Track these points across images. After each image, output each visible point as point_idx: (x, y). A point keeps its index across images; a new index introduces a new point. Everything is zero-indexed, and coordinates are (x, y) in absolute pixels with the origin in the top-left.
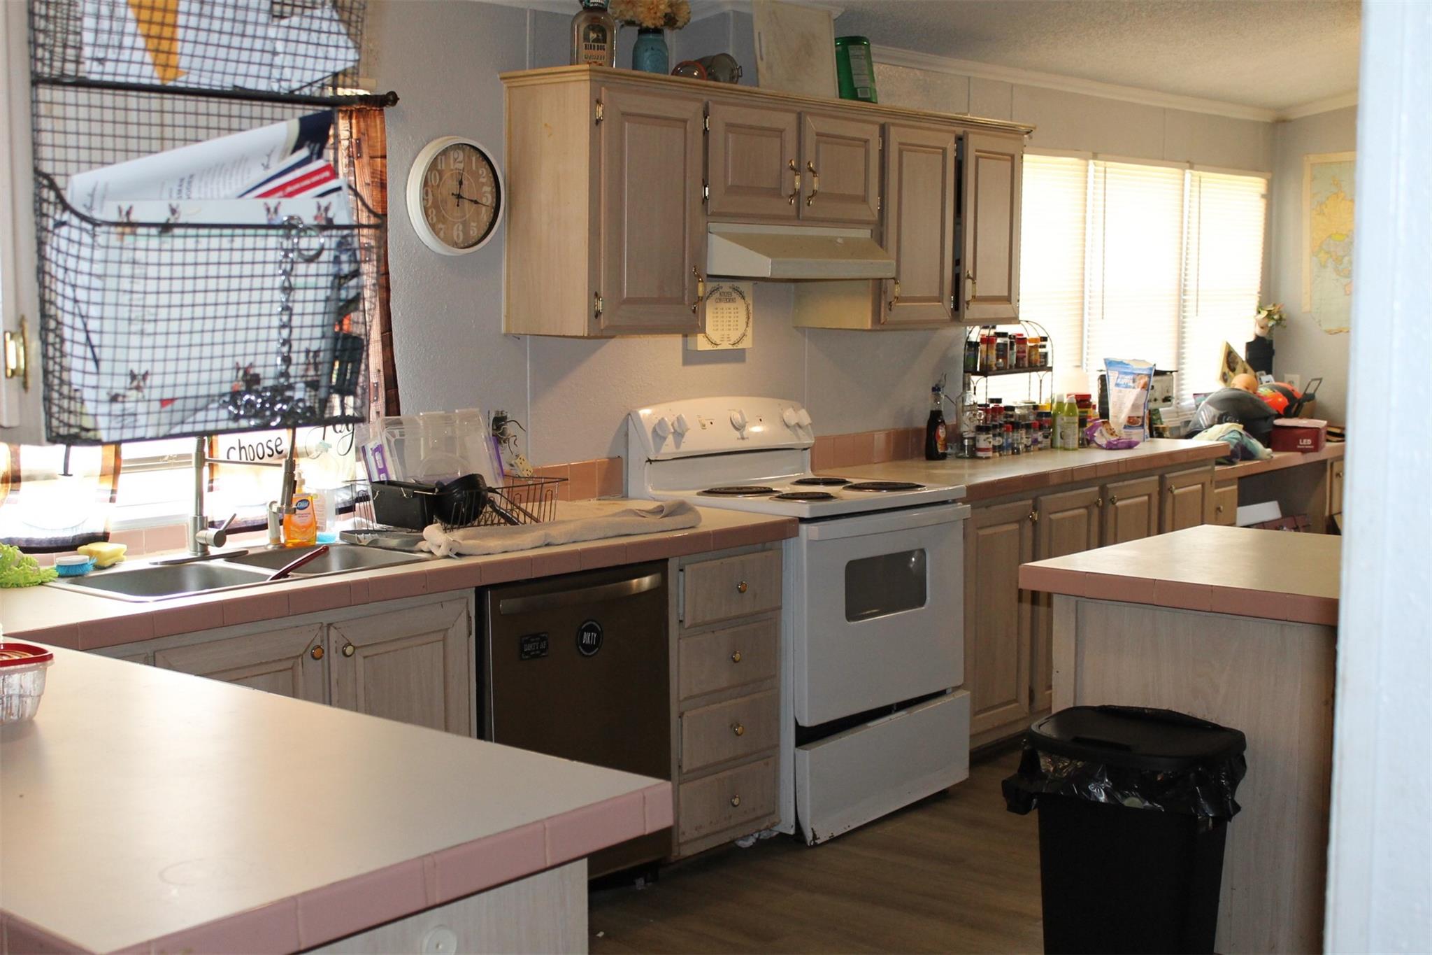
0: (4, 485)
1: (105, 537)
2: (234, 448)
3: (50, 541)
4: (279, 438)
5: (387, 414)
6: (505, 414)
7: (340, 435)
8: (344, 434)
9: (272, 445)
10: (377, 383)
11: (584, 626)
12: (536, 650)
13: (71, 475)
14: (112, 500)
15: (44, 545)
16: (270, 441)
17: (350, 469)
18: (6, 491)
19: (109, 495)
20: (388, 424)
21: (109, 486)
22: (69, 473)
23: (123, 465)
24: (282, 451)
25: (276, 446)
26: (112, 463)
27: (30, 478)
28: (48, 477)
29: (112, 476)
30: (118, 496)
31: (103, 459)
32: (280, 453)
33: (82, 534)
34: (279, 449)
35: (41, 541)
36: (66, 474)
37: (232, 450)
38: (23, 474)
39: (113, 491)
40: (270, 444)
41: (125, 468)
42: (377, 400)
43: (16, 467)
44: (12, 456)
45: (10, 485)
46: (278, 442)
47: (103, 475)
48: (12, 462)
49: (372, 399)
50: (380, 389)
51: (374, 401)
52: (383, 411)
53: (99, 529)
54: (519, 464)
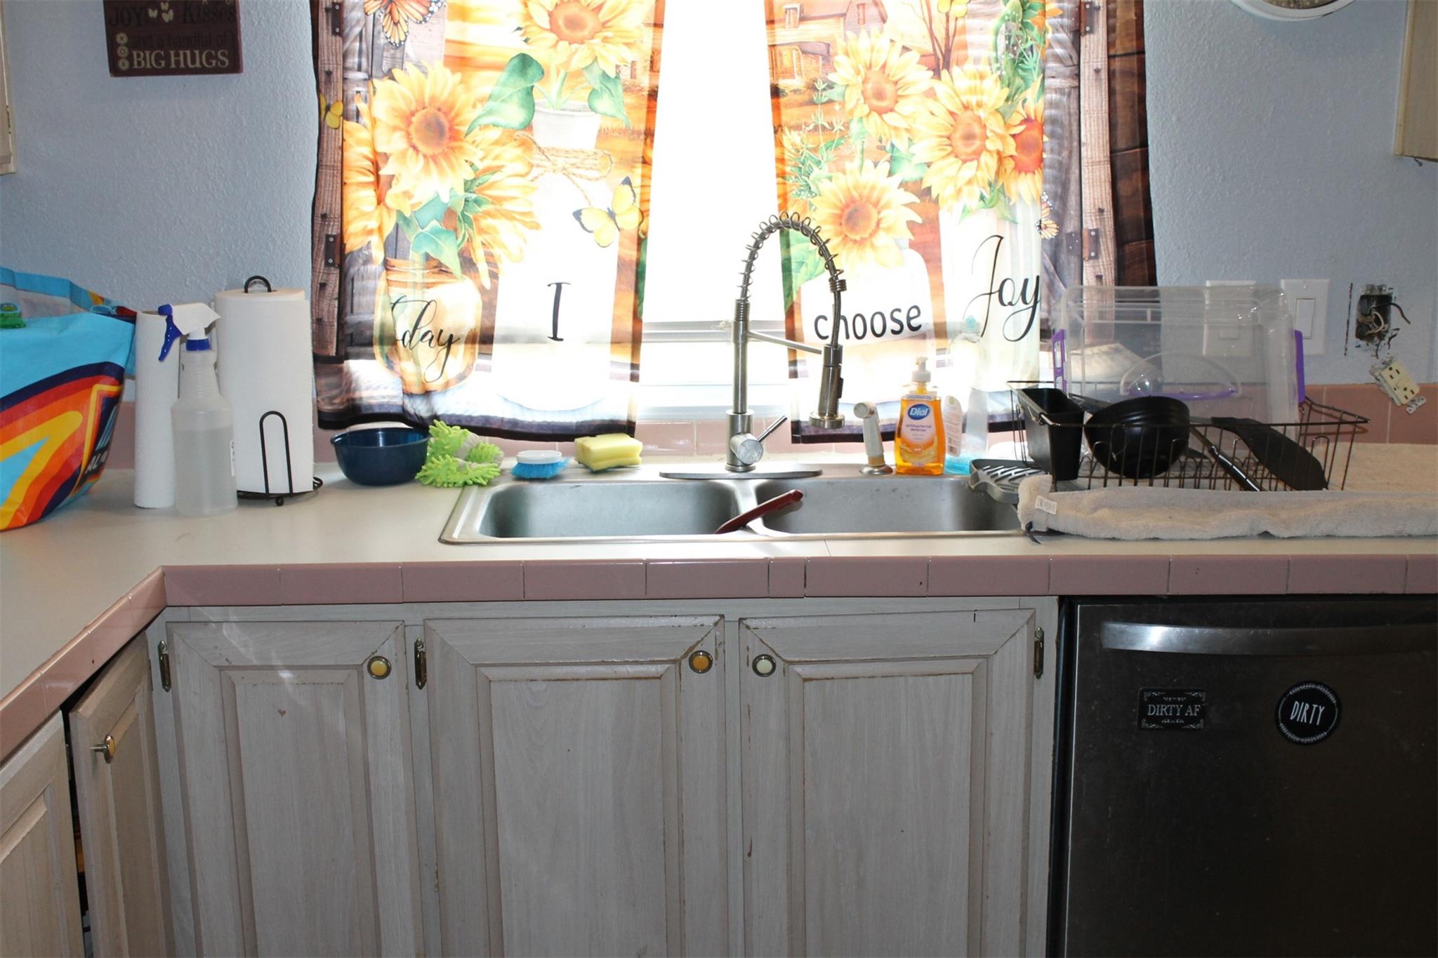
0: (469, 346)
1: (628, 428)
2: (825, 318)
3: (540, 425)
4: (916, 307)
5: (1119, 281)
6: (1386, 292)
7: (1010, 309)
8: (1016, 308)
9: (902, 317)
10: (1096, 231)
11: (1297, 689)
12: (1174, 717)
13: (561, 340)
14: (634, 378)
15: (534, 431)
16: (899, 310)
17: (1027, 362)
18: (473, 354)
19: (628, 371)
20: (1120, 297)
21: (628, 359)
22: (559, 336)
23: (645, 331)
24: (920, 327)
25: (909, 319)
26: (628, 325)
27: (508, 339)
28: (533, 340)
29: (629, 346)
30: (642, 372)
31: (614, 320)
32: (913, 329)
33: (594, 421)
34: (914, 323)
35: (530, 425)
36: (555, 338)
37: (821, 321)
38: (497, 333)
39: (634, 366)
40: (896, 315)
41: (650, 335)
42: (1096, 257)
43: (488, 324)
44: (484, 308)
45: (477, 346)
46: (914, 313)
47: (616, 341)
48: (483, 316)
49: (1085, 255)
50: (1101, 241)
51: (1090, 258)
52: (1109, 275)
53: (621, 415)
54: (1389, 379)
